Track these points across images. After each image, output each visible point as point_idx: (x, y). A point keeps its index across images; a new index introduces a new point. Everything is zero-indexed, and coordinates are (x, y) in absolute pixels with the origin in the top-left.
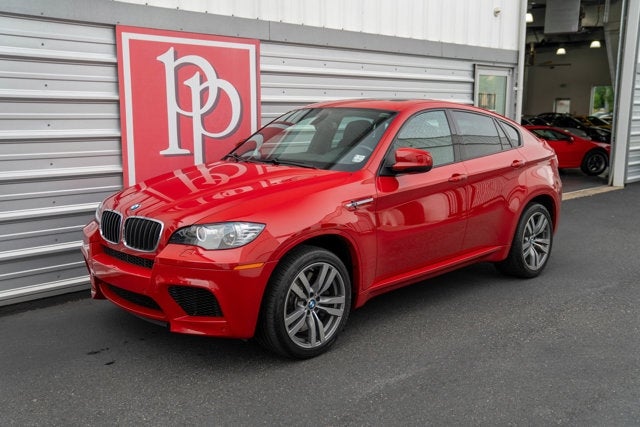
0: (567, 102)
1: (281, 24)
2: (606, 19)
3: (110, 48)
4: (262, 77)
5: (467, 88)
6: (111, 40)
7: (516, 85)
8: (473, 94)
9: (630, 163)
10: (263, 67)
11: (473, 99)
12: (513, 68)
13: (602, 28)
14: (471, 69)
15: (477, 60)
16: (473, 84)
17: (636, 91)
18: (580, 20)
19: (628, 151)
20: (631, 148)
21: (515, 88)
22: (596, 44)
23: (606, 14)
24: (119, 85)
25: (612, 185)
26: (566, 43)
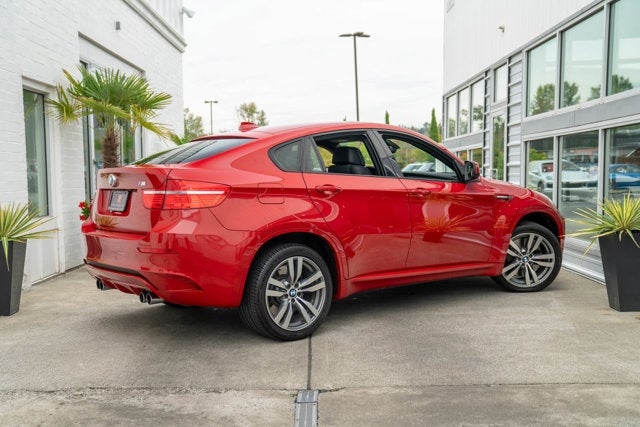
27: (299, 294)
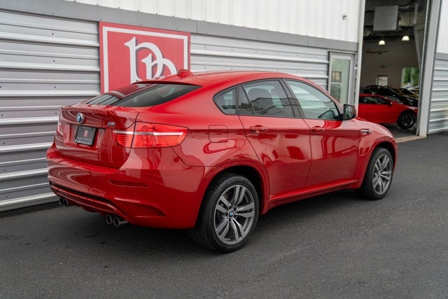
0: (386, 78)
1: (204, 22)
2: (415, 22)
3: (95, 37)
4: (192, 57)
5: (324, 68)
6: (96, 32)
7: (357, 66)
8: (328, 71)
9: (431, 121)
10: (192, 51)
11: (328, 75)
12: (355, 54)
13: (412, 28)
14: (327, 54)
15: (331, 48)
16: (328, 65)
17: (435, 72)
18: (398, 22)
19: (429, 112)
20: (432, 110)
21: (356, 68)
22: (406, 38)
23: (415, 18)
24: (100, 61)
25: (418, 135)
26: (385, 37)
27: (235, 216)
